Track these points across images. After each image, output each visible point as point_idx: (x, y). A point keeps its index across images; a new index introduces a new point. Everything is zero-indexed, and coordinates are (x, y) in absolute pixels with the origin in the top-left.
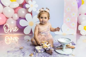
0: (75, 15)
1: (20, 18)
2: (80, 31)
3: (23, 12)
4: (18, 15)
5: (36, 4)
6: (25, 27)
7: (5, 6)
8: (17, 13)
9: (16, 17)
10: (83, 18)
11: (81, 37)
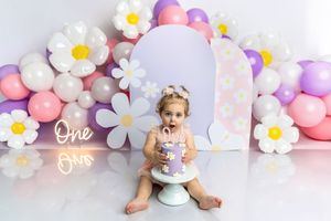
0: (245, 97)
1: (97, 102)
2: (258, 141)
3: (107, 88)
4: (92, 97)
5: (140, 67)
6: (110, 129)
7: (59, 73)
8: (90, 90)
9: (88, 99)
10: (269, 106)
11: (261, 158)
